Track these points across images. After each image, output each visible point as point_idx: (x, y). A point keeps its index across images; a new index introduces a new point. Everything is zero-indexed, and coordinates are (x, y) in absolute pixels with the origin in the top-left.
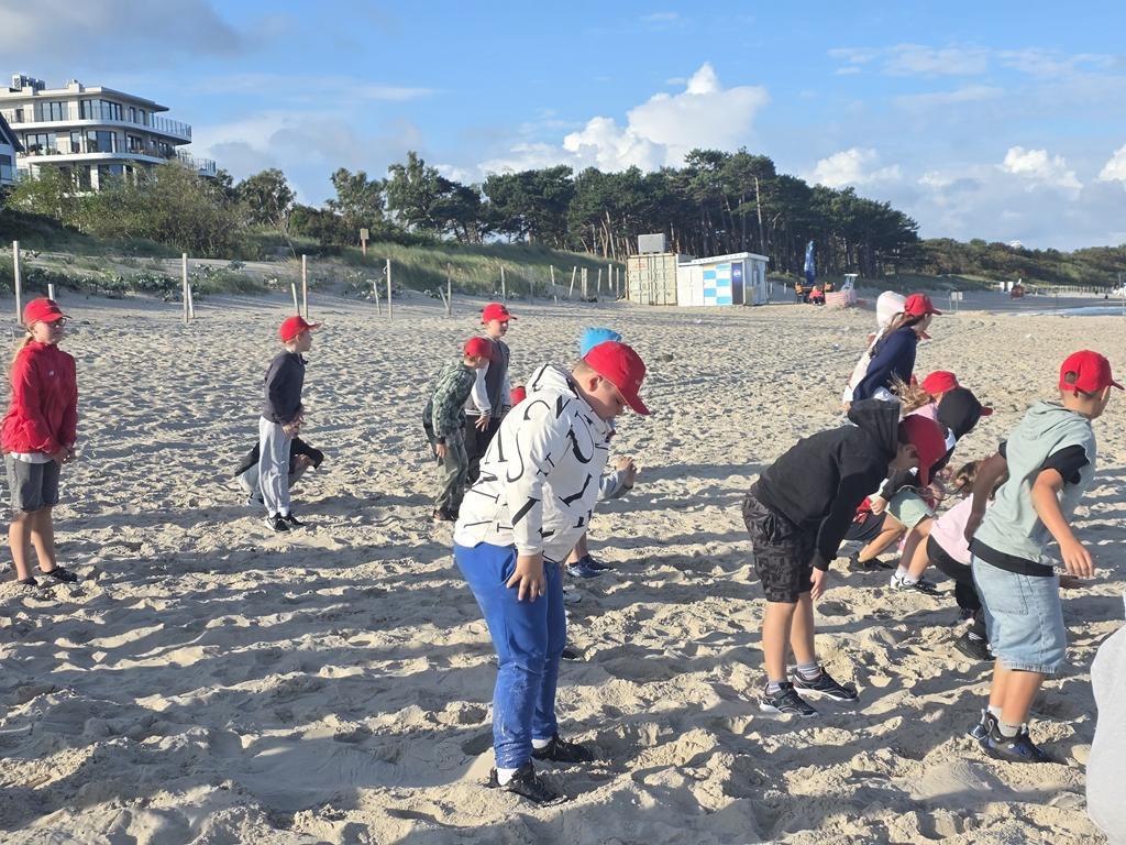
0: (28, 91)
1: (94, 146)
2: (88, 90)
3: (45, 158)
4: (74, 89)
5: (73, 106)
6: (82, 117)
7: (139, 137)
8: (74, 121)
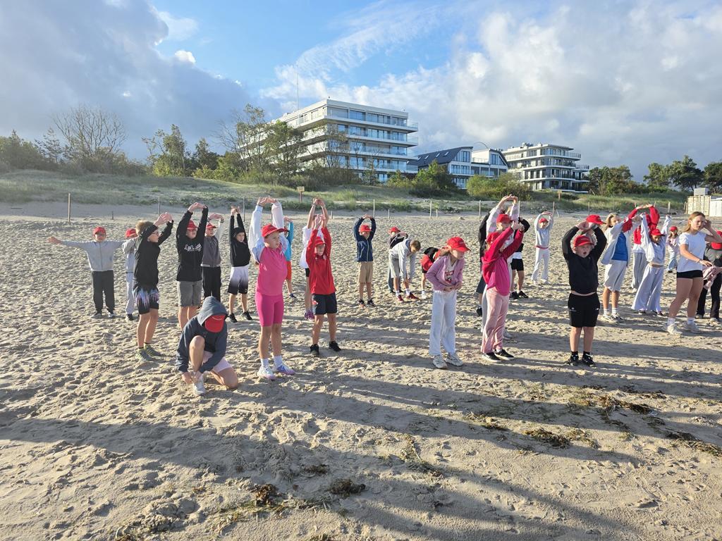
0: (525, 148)
1: (543, 164)
2: (544, 146)
3: (527, 168)
4: (539, 146)
5: (539, 151)
6: (541, 154)
7: (559, 160)
8: (538, 155)
